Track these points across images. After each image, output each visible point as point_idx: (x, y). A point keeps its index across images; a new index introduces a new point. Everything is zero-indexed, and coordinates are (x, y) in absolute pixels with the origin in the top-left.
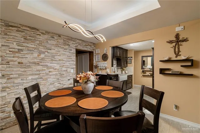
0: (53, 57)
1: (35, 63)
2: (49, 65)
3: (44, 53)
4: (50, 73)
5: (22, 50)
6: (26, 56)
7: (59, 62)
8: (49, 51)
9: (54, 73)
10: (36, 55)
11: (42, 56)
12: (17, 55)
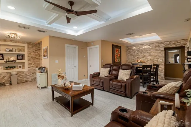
0: (149, 54)
1: (142, 57)
2: (148, 57)
3: (146, 53)
4: (148, 61)
5: (138, 53)
6: (140, 55)
7: (152, 56)
8: (148, 52)
9: (150, 61)
10: (142, 54)
11: (145, 54)
12: (137, 55)
